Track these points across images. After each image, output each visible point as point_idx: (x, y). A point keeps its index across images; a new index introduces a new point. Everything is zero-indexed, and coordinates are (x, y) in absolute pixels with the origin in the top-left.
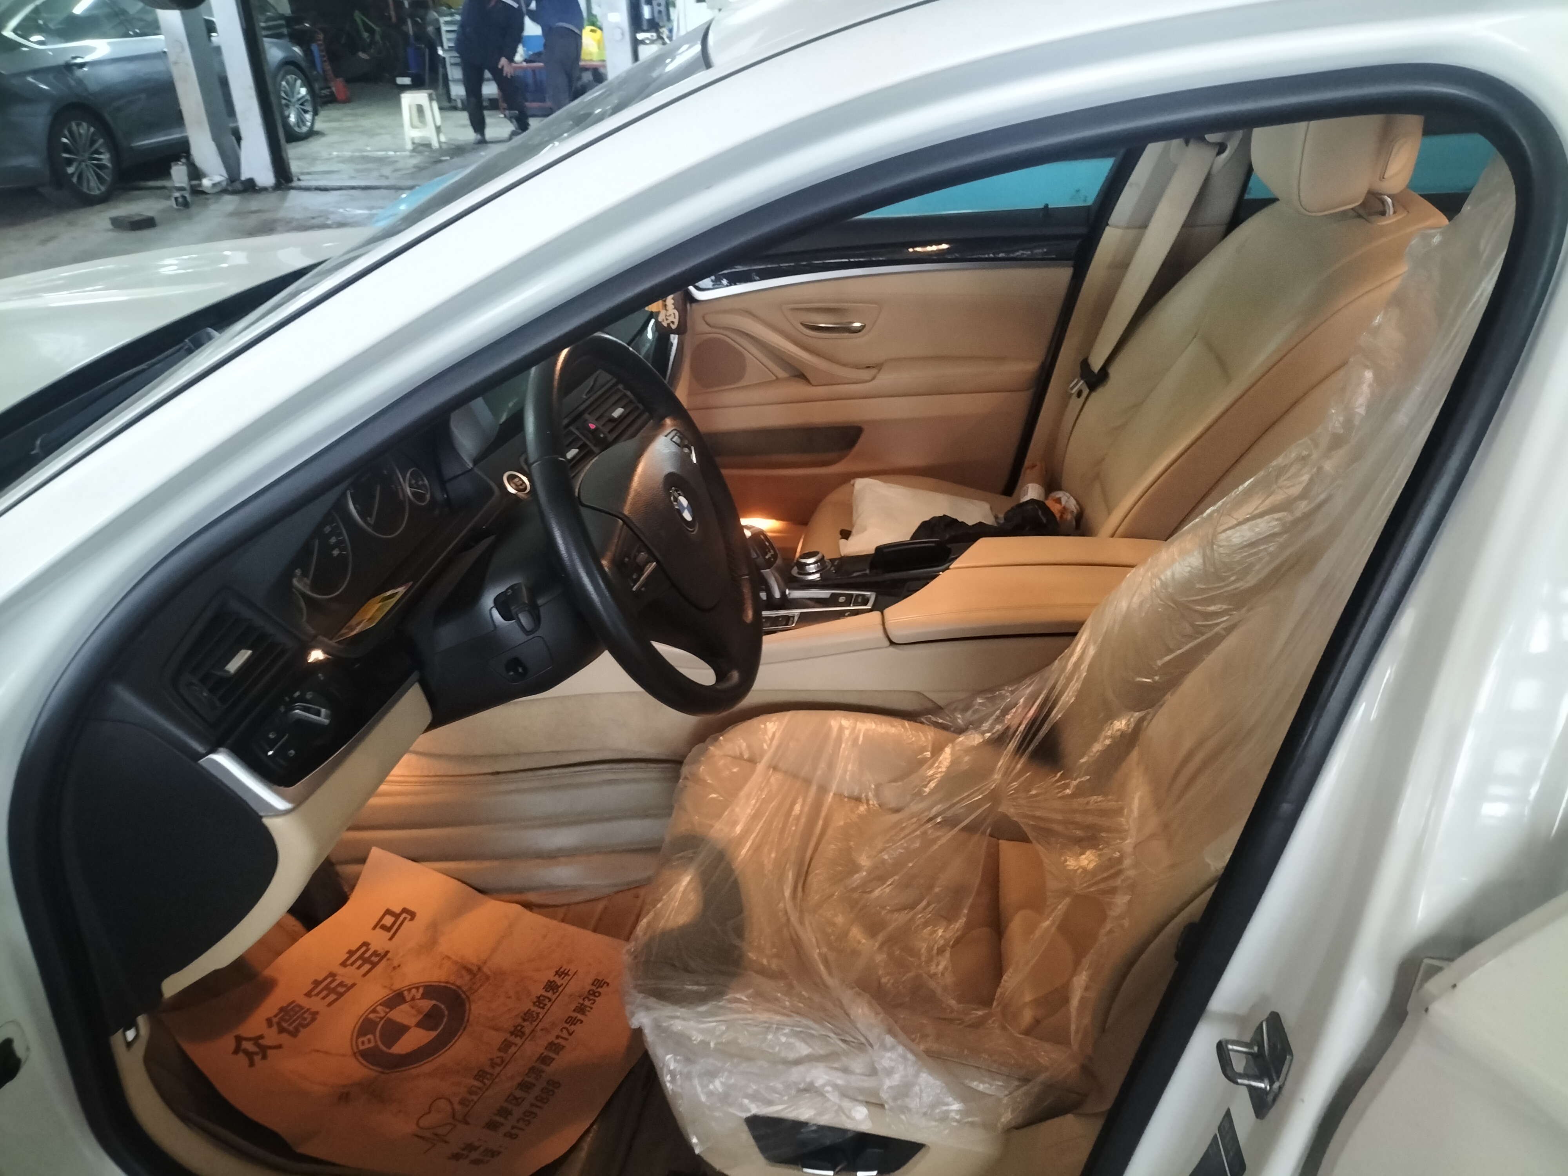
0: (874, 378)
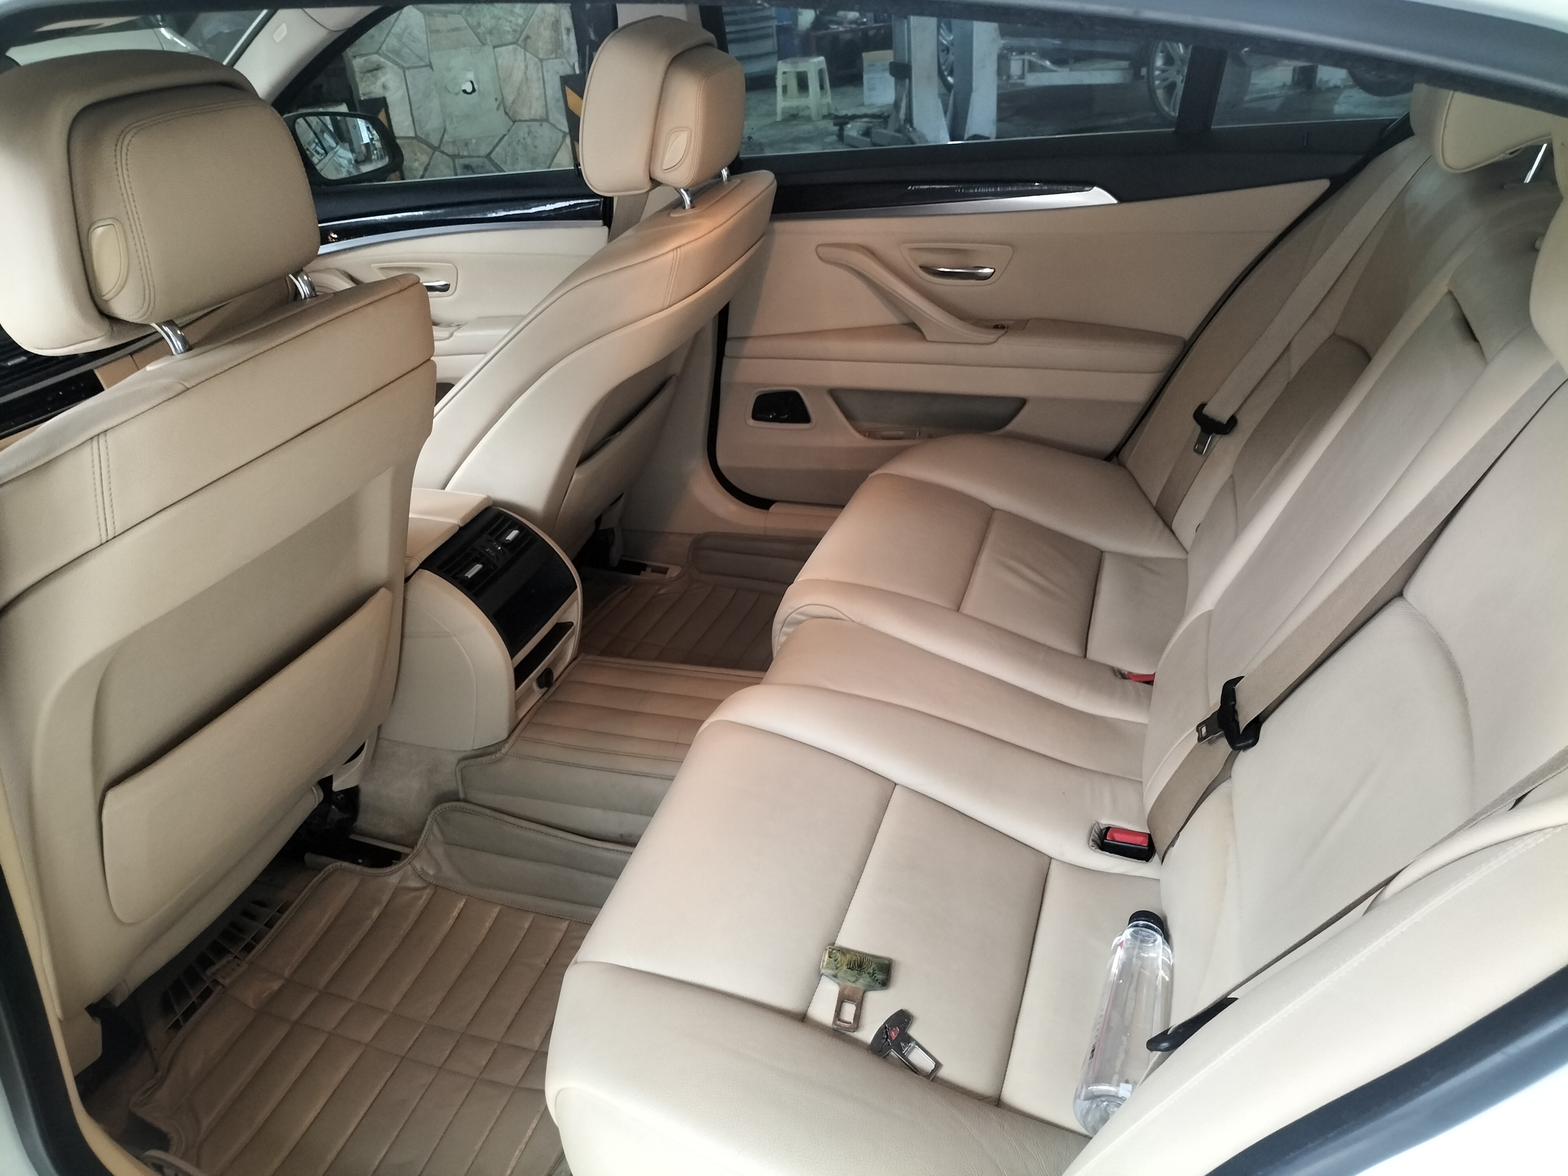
0: (451, 335)
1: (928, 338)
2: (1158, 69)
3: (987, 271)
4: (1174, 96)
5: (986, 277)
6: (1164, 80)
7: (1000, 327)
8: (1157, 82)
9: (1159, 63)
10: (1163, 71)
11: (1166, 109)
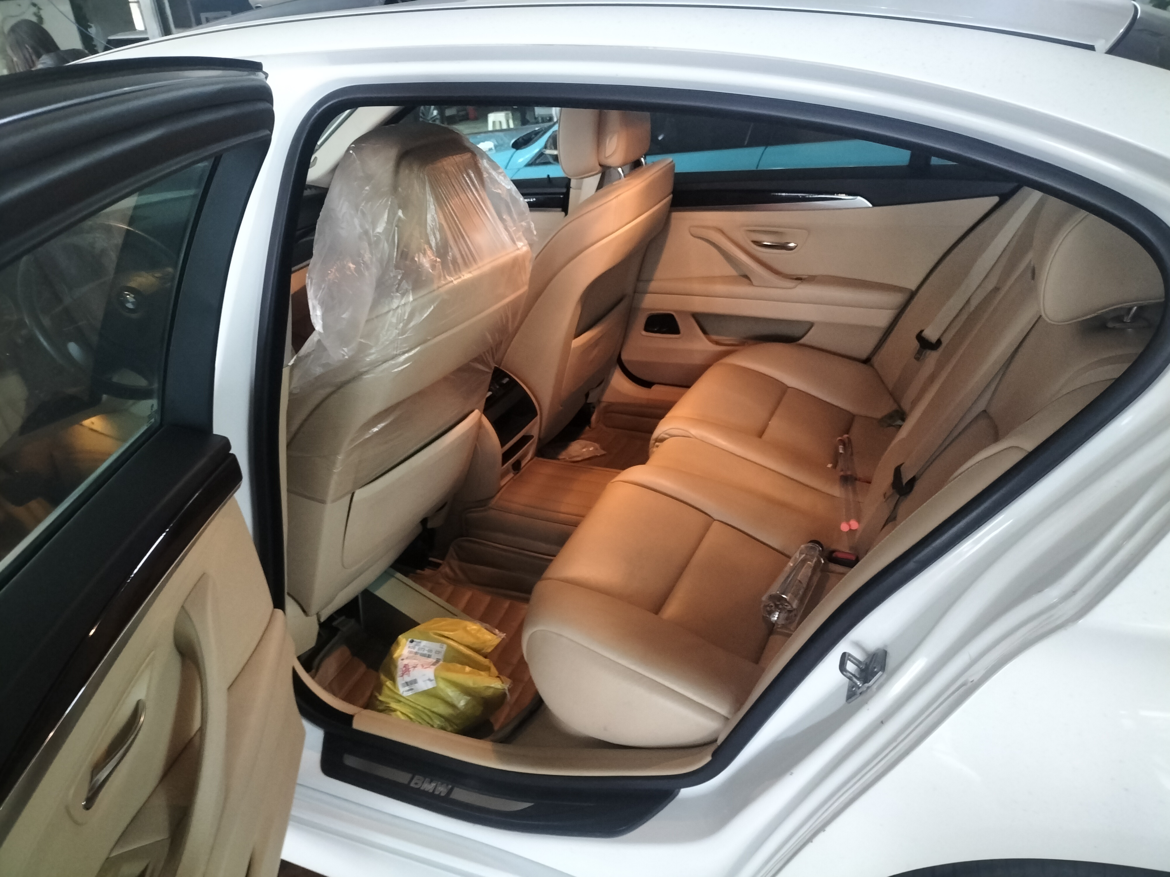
1: (754, 284)
3: (792, 245)
5: (791, 249)
7: (799, 279)
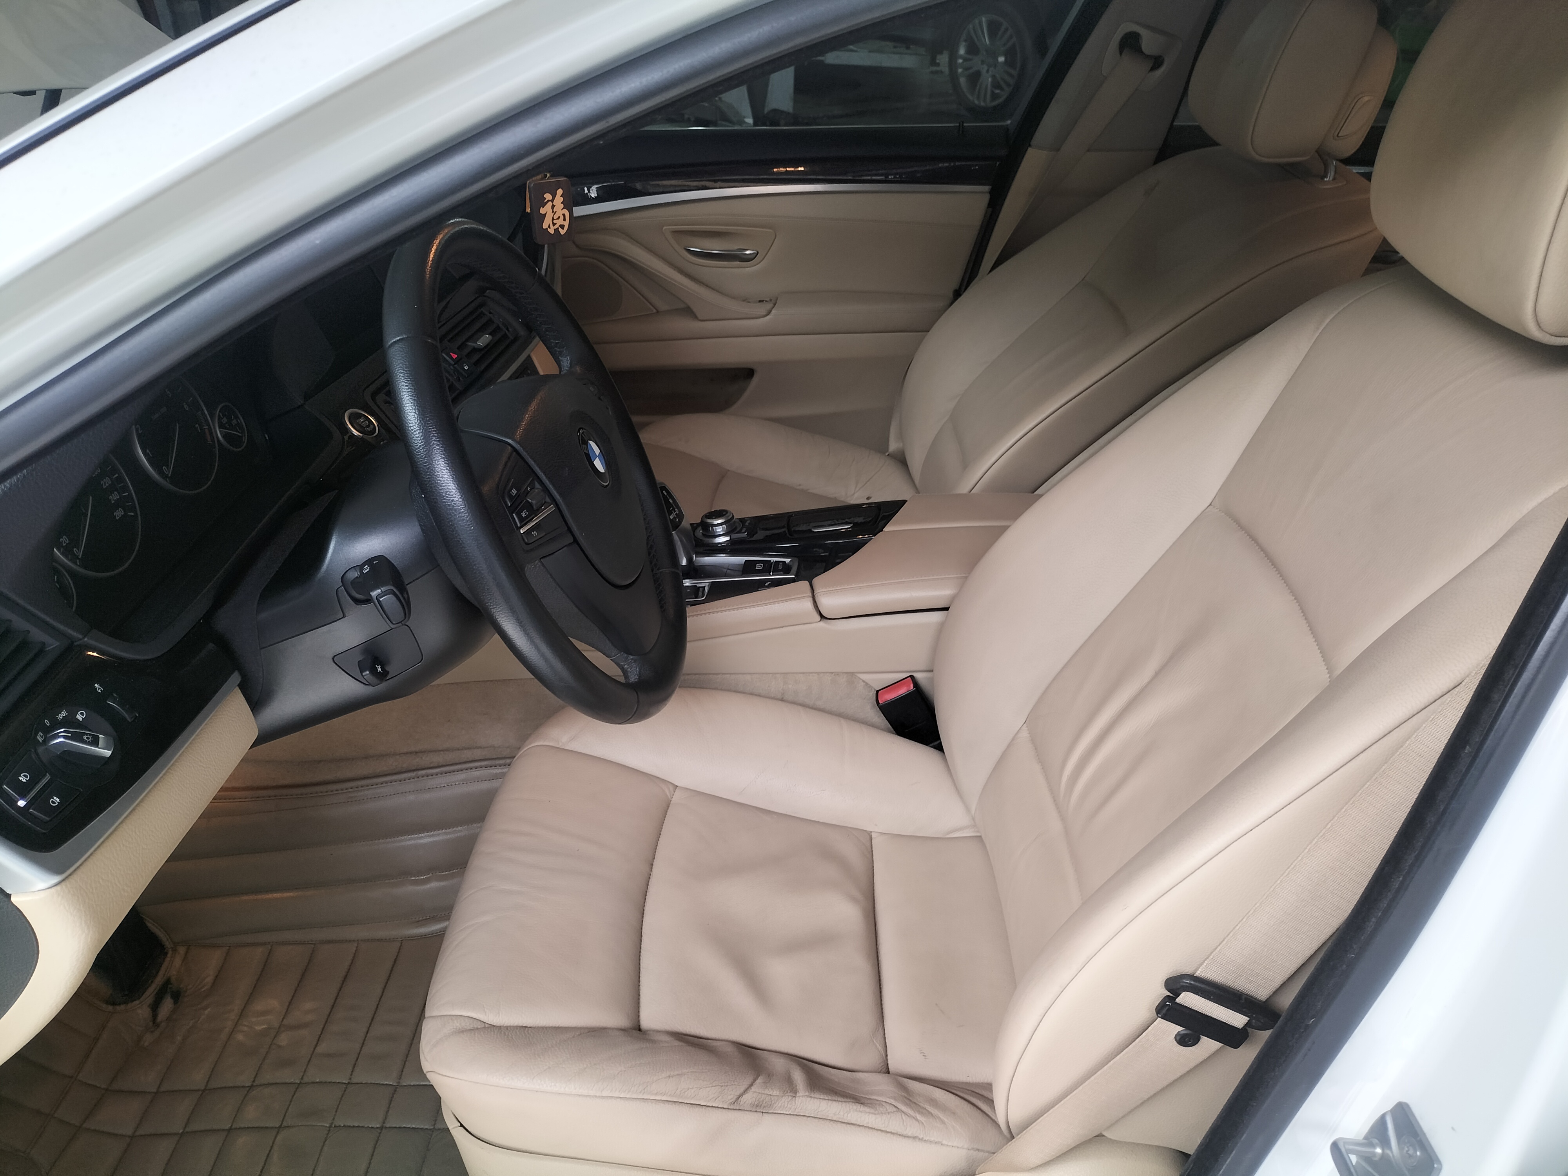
0: (769, 313)
2: (961, 57)
4: (978, 85)
6: (966, 69)
8: (960, 70)
9: (962, 51)
10: (965, 60)
11: (970, 98)
